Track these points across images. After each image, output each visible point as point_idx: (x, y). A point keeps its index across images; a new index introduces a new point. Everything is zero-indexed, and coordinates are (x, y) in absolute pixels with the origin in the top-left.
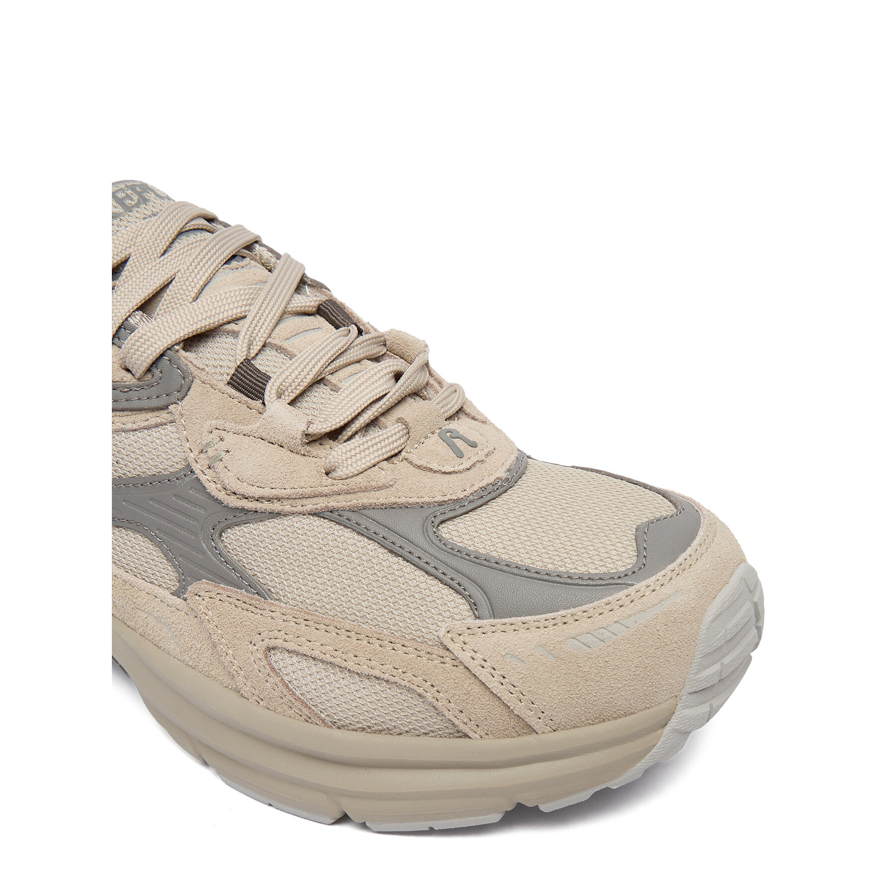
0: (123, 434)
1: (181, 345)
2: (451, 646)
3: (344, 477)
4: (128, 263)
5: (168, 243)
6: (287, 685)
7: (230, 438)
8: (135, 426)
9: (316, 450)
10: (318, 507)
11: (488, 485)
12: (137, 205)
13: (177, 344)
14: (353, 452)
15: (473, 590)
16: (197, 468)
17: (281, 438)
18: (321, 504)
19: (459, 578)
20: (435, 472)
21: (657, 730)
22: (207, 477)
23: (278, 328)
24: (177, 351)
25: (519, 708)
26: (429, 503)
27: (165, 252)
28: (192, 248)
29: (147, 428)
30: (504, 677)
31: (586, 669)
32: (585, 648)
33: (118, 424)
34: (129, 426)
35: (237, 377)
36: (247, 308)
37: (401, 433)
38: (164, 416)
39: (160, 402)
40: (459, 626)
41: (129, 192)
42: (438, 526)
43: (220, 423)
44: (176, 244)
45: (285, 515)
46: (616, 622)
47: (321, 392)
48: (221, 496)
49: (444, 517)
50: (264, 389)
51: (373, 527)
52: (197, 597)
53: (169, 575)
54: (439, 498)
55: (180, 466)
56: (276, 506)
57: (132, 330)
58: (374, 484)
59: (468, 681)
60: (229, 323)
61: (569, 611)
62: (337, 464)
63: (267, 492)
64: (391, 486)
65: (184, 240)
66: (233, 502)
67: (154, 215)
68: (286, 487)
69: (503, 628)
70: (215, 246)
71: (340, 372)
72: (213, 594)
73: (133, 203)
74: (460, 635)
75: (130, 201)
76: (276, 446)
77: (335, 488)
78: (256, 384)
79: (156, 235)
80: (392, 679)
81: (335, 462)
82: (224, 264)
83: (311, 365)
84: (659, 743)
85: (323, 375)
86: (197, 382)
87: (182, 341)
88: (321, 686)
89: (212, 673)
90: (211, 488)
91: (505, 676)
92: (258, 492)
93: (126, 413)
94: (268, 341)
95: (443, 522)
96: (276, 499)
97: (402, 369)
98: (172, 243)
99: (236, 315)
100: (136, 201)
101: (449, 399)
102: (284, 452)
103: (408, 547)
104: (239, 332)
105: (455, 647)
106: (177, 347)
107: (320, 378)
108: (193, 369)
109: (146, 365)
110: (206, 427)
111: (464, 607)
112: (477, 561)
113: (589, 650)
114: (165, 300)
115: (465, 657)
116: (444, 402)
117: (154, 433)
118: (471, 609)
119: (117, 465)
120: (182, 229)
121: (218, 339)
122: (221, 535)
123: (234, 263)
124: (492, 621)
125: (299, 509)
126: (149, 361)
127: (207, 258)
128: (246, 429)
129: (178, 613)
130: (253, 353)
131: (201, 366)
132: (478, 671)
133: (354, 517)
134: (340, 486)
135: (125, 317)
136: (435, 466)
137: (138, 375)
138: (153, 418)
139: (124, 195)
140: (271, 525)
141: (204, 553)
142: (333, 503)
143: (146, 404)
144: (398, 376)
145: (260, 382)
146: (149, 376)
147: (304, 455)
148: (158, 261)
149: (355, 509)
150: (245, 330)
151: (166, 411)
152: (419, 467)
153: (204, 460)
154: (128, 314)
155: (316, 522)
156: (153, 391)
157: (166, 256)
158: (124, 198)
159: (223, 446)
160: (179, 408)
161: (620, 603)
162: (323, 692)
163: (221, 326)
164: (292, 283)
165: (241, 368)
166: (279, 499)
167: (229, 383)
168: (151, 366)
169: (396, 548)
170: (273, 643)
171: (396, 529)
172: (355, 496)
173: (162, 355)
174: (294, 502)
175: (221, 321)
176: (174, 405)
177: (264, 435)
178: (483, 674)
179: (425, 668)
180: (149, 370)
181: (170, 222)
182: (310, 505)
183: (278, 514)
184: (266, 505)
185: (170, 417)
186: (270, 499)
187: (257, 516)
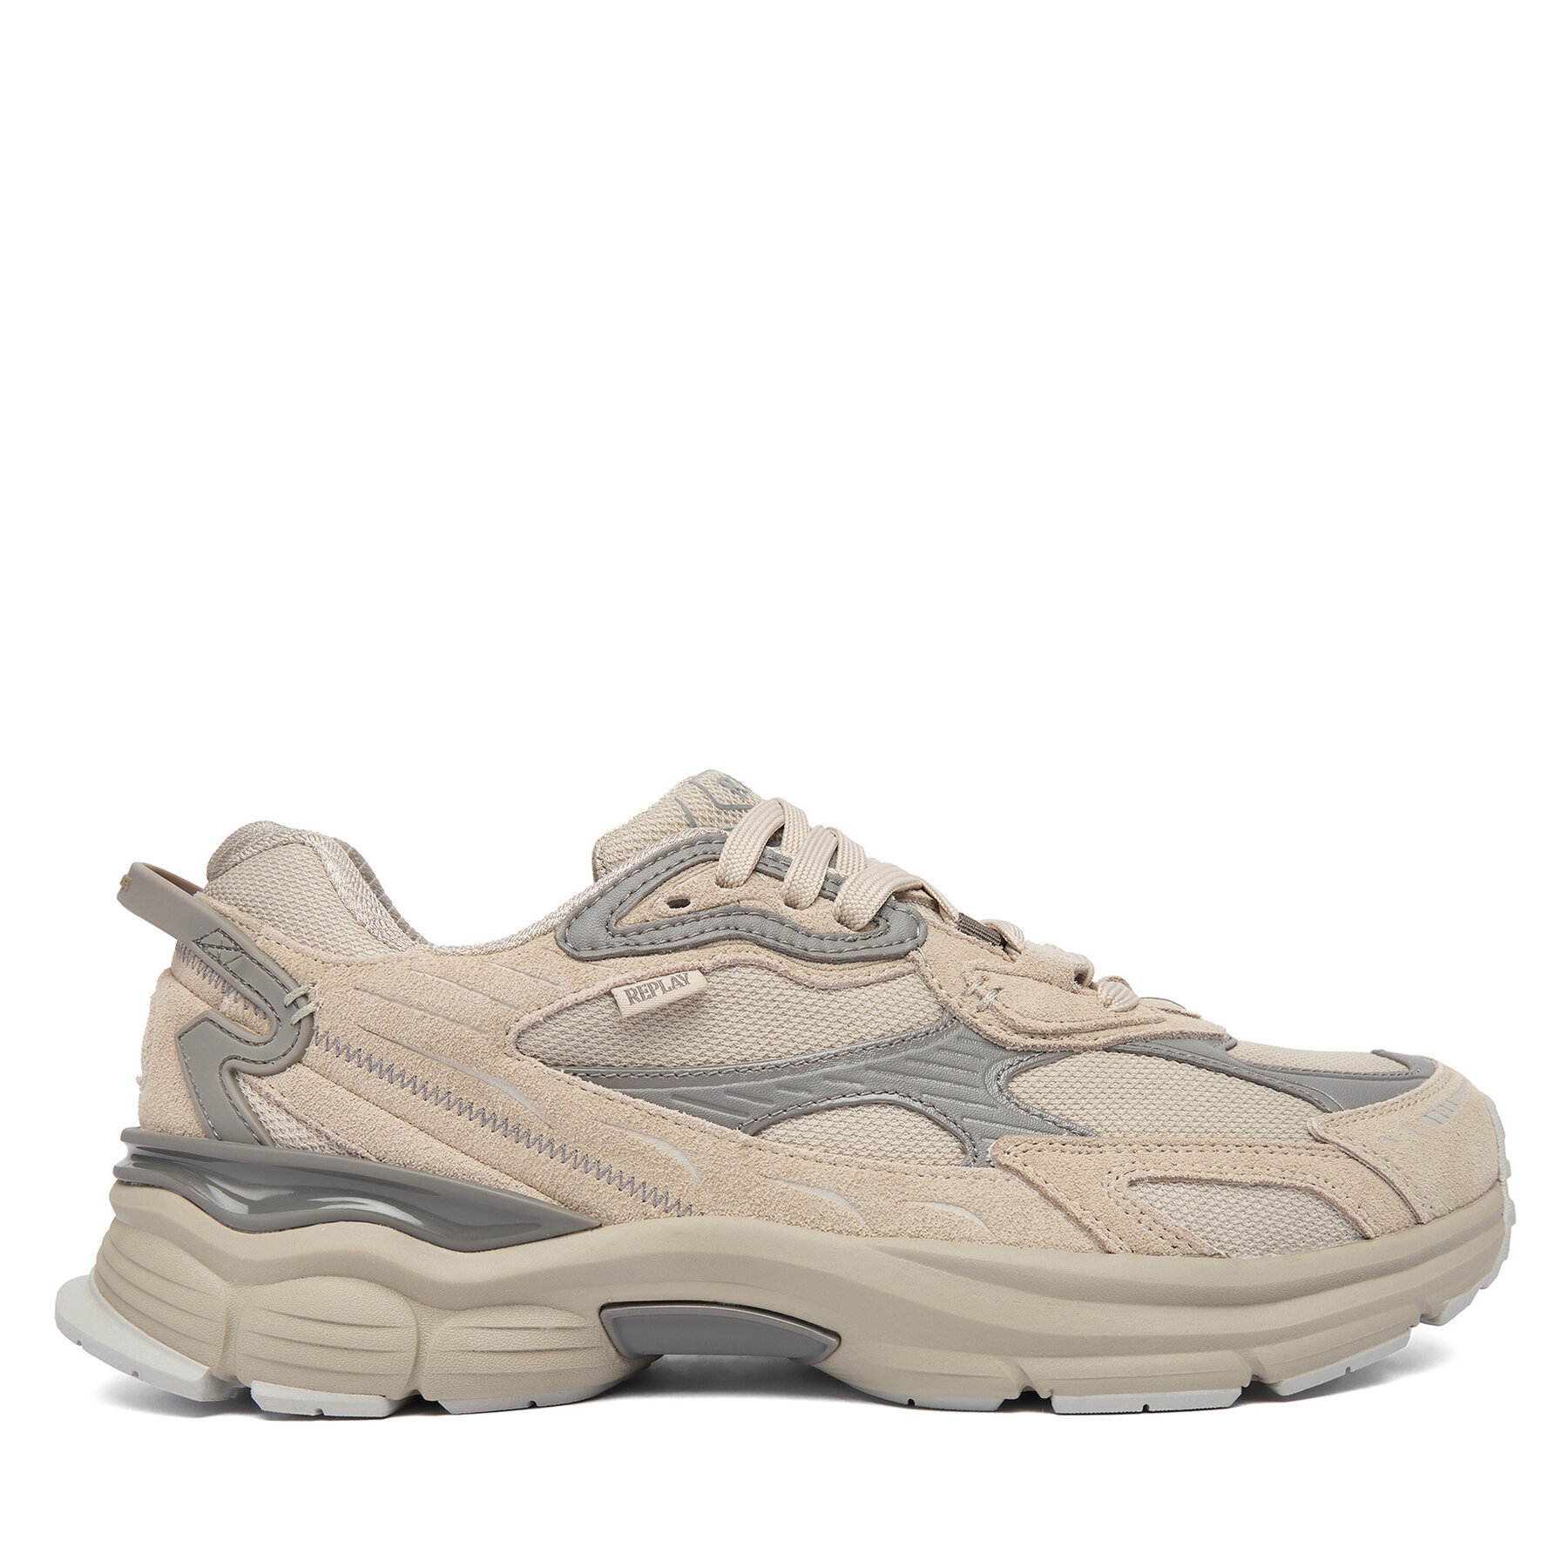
0: (856, 989)
7: (994, 977)
8: (870, 979)
9: (1081, 988)
16: (964, 1013)
17: (1051, 973)
18: (1118, 1034)
22: (979, 1021)
24: (896, 902)
29: (883, 981)
32: (1438, 1124)
33: (848, 978)
34: (861, 979)
38: (900, 966)
39: (896, 949)
43: (979, 963)
45: (1076, 1053)
48: (1004, 1037)
52: (1005, 1155)
55: (934, 1018)
56: (1067, 1042)
57: (840, 882)
63: (1051, 1027)
66: (1019, 1041)
68: (1076, 1019)
72: (1027, 1146)
74: (1328, 1127)
76: (1044, 983)
78: (986, 934)
80: (1283, 1182)
86: (931, 929)
88: (1206, 1211)
92: (1043, 1026)
93: (857, 964)
102: (1055, 988)
106: (894, 898)
108: (924, 916)
109: (869, 915)
110: (966, 967)
113: (1442, 1126)
115: (1347, 1144)
117: (890, 986)
118: (1319, 1107)
119: (848, 1029)
125: (1091, 1043)
126: (872, 911)
128: (1007, 968)
137: (859, 929)
138: (889, 968)
140: (1066, 1065)
143: (885, 951)
147: (1074, 991)
151: (906, 960)
153: (970, 1003)
155: (1109, 1055)
156: (884, 941)
159: (991, 985)
160: (921, 955)
162: (1210, 1217)
165: (963, 920)
166: (1067, 1034)
167: (962, 932)
170: (1131, 1176)
173: (886, 903)
174: (1087, 1035)
176: (914, 952)
177: (1030, 972)
178: (1369, 1160)
182: (1104, 1038)
183: (1070, 1052)
184: (1053, 1042)
185: (910, 966)
186: (1055, 1034)
187: (1046, 1056)
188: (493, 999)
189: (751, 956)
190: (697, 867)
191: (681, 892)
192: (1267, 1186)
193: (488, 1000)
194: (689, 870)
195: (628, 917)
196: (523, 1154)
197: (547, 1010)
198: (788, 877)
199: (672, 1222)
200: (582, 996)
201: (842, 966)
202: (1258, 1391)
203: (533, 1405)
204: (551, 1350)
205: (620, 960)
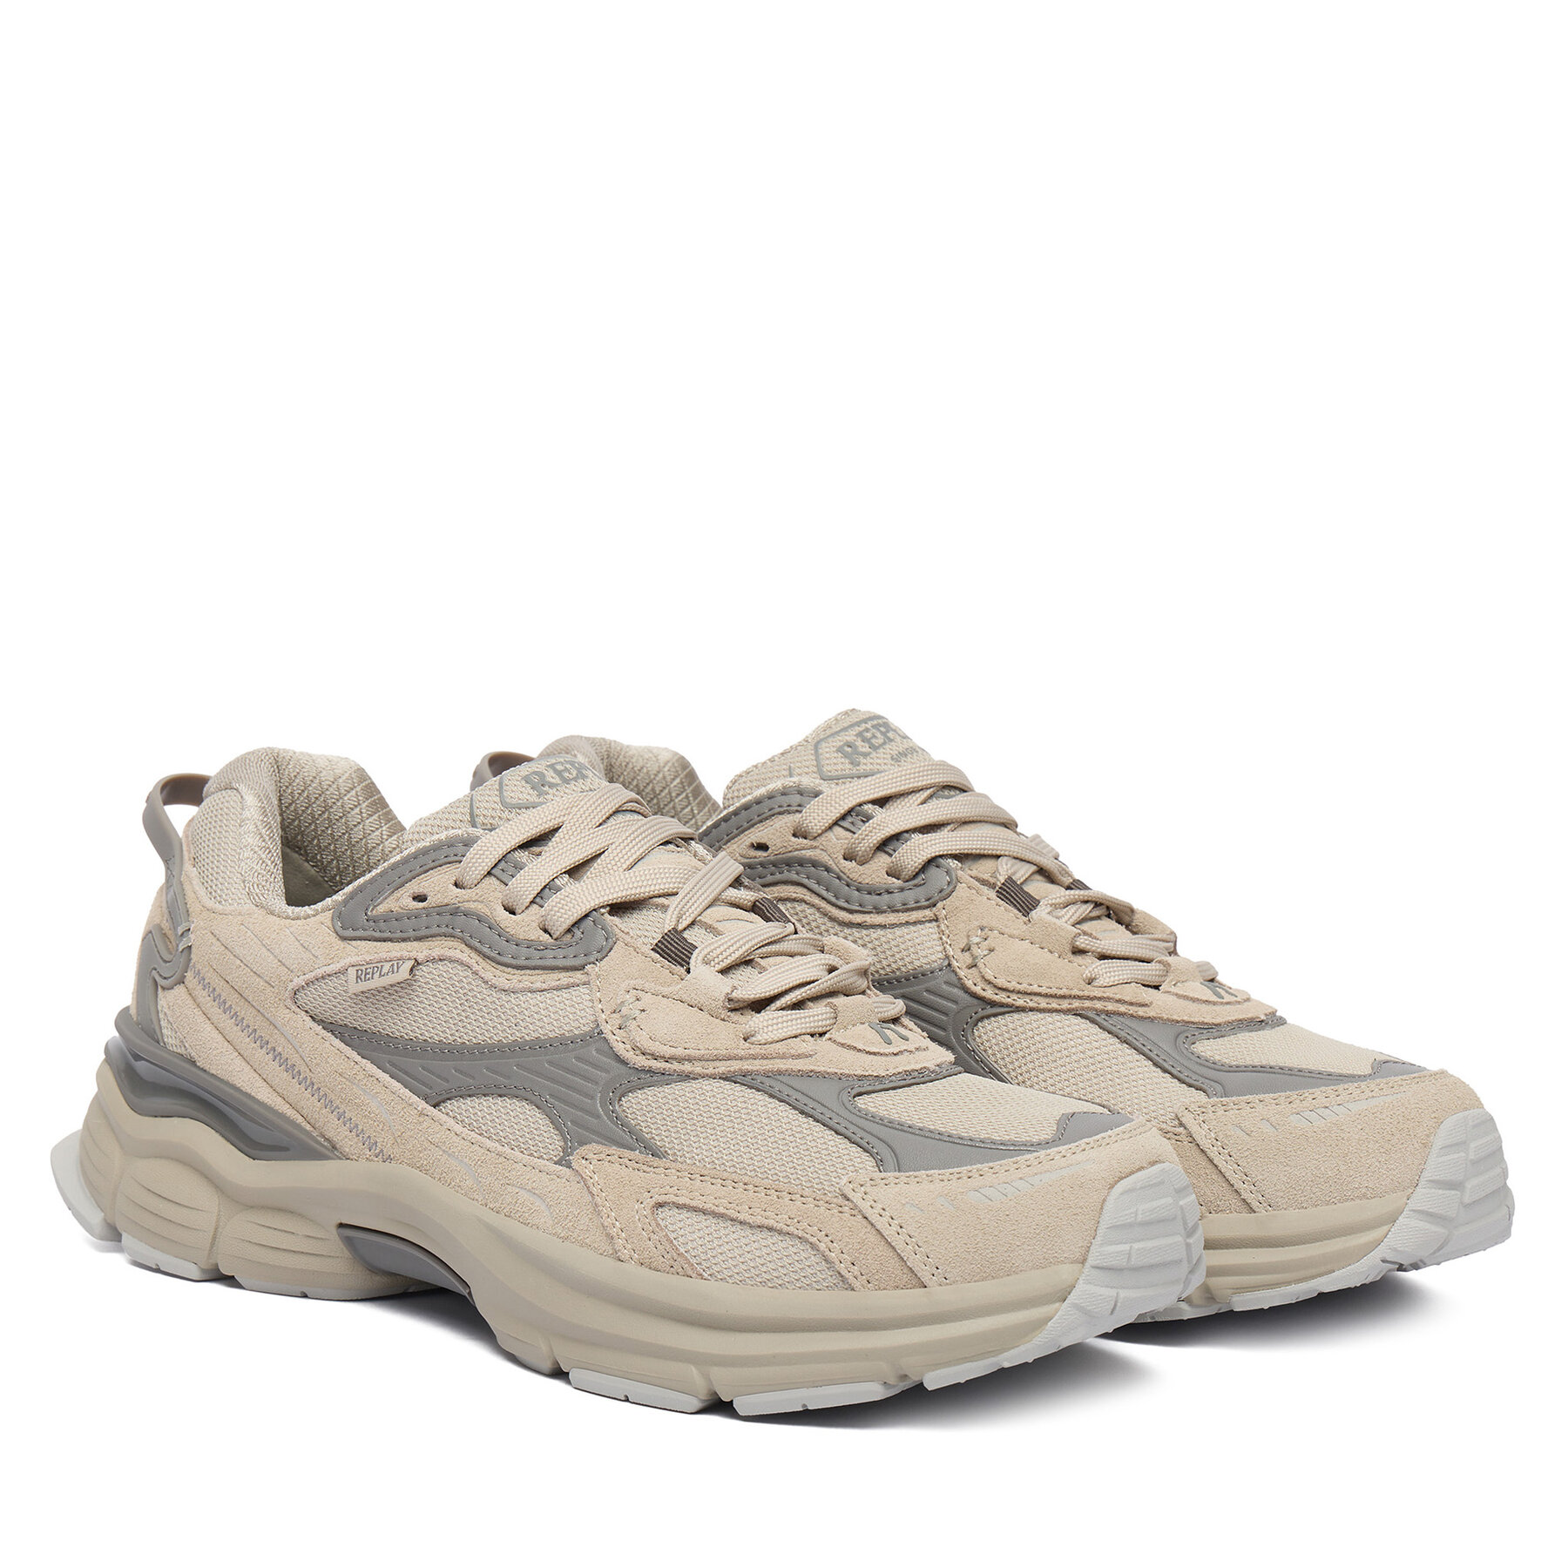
0: (529, 994)
1: (608, 909)
2: (850, 1195)
3: (763, 1041)
4: (560, 830)
5: (604, 817)
6: (672, 1241)
7: (647, 999)
8: (545, 986)
9: (735, 1016)
10: (732, 1069)
11: (914, 1071)
12: (575, 779)
13: (603, 907)
14: (775, 1021)
15: (880, 1147)
16: (606, 1029)
17: (702, 1000)
18: (735, 1066)
19: (869, 1138)
20: (860, 1050)
21: (1055, 1302)
22: (616, 1037)
23: (708, 910)
24: (602, 915)
25: (914, 1261)
26: (849, 1076)
27: (600, 825)
28: (628, 825)
29: (558, 989)
30: (901, 1227)
31: (986, 1222)
32: (987, 1200)
33: (526, 983)
34: (538, 985)
35: (663, 944)
36: (680, 886)
37: (828, 1015)
38: (578, 976)
39: (577, 962)
40: (863, 1177)
41: (568, 766)
42: (854, 1097)
43: (639, 983)
44: (611, 820)
45: (694, 1079)
46: (1021, 1179)
47: (747, 971)
48: (630, 1056)
49: (862, 1090)
50: (690, 958)
51: (787, 1091)
52: (584, 1161)
53: (554, 1143)
54: (859, 1072)
55: (587, 1029)
56: (687, 1067)
57: (559, 889)
58: (793, 1052)
59: (864, 1230)
60: (660, 896)
61: (974, 1167)
62: (757, 1029)
63: (679, 1052)
64: (811, 1056)
65: (620, 818)
66: (642, 1061)
67: (591, 790)
68: (701, 1047)
69: (906, 1180)
70: (647, 830)
71: (771, 959)
72: (603, 1156)
73: (571, 777)
74: (862, 1186)
75: (568, 775)
76: (696, 1009)
77: (752, 1052)
78: (681, 952)
79: (587, 815)
80: (785, 1229)
81: (755, 1028)
82: (661, 844)
83: (735, 947)
84: (1056, 1317)
85: (752, 957)
86: (620, 944)
87: (608, 905)
88: (709, 1242)
89: (587, 1241)
90: (620, 1049)
91: (903, 1225)
92: (668, 1051)
93: (537, 971)
94: (698, 919)
95: (860, 1094)
96: (688, 1060)
97: (838, 966)
98: (608, 818)
99: (668, 889)
100: (574, 775)
101: (887, 1005)
102: (705, 1016)
103: (820, 1109)
104: (668, 906)
105: (856, 1198)
106: (603, 910)
107: (748, 958)
108: (617, 931)
109: (565, 926)
110: (624, 986)
111: (870, 1163)
112: (890, 1125)
113: (990, 1203)
114: (595, 869)
115: (865, 1206)
116: (880, 1005)
117: (564, 994)
118: (877, 1166)
119: (515, 1028)
120: (620, 807)
121: (644, 912)
122: (620, 1100)
123: (671, 847)
124: (897, 1174)
125: (710, 1071)
126: (569, 922)
127: (644, 835)
128: (666, 990)
129: (559, 1180)
130: (680, 927)
131: (626, 930)
132: (874, 1218)
133: (768, 1082)
134: (755, 1050)
135: (551, 878)
136: (860, 1046)
137: (555, 936)
138: (564, 978)
139: (563, 768)
140: (677, 1088)
141: (598, 1117)
142: (747, 1066)
143: (560, 963)
144: (832, 970)
145: (686, 950)
146: (569, 936)
147: (723, 1020)
148: (592, 831)
149: (770, 1074)
150: (674, 906)
151: (582, 972)
152: (842, 1045)
153: (616, 1020)
154: (555, 875)
155: (727, 1085)
156: (571, 952)
157: (601, 828)
158: (563, 771)
159: (640, 1005)
160: (597, 969)
161: (1028, 1163)
162: (710, 1247)
163: (651, 898)
164: (729, 876)
165: (668, 936)
166: (690, 1060)
167: (652, 949)
168: (573, 926)
169: (807, 1109)
170: (662, 1199)
171: (810, 1094)
172: (772, 1061)
173: (586, 916)
174: (705, 1064)
175: (652, 893)
176: (592, 965)
177: (685, 997)
178: (881, 1223)
179: (821, 1217)
180: (569, 930)
181: (606, 800)
182: (722, 1067)
183: (687, 1077)
184: (676, 1066)
185: (584, 978)
186: (680, 1060)
187: (664, 1078)
188: (279, 961)
189: (457, 954)
190: (443, 867)
191: (421, 890)
192: (770, 1229)
193: (277, 961)
194: (436, 870)
195: (381, 906)
196: (295, 1089)
197: (310, 976)
198: (512, 882)
199: (378, 1166)
200: (329, 969)
201: (523, 972)
202: (719, 1406)
203: (305, 1296)
204: (302, 1253)
205: (363, 942)
